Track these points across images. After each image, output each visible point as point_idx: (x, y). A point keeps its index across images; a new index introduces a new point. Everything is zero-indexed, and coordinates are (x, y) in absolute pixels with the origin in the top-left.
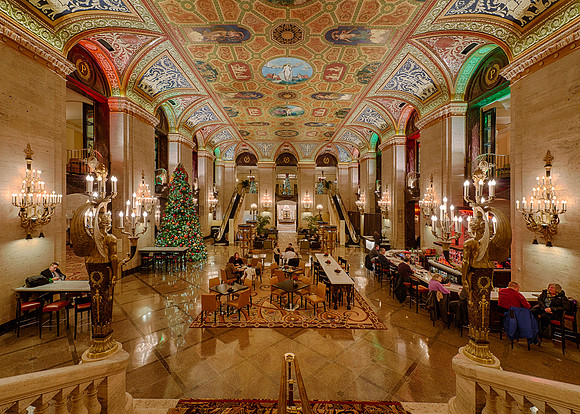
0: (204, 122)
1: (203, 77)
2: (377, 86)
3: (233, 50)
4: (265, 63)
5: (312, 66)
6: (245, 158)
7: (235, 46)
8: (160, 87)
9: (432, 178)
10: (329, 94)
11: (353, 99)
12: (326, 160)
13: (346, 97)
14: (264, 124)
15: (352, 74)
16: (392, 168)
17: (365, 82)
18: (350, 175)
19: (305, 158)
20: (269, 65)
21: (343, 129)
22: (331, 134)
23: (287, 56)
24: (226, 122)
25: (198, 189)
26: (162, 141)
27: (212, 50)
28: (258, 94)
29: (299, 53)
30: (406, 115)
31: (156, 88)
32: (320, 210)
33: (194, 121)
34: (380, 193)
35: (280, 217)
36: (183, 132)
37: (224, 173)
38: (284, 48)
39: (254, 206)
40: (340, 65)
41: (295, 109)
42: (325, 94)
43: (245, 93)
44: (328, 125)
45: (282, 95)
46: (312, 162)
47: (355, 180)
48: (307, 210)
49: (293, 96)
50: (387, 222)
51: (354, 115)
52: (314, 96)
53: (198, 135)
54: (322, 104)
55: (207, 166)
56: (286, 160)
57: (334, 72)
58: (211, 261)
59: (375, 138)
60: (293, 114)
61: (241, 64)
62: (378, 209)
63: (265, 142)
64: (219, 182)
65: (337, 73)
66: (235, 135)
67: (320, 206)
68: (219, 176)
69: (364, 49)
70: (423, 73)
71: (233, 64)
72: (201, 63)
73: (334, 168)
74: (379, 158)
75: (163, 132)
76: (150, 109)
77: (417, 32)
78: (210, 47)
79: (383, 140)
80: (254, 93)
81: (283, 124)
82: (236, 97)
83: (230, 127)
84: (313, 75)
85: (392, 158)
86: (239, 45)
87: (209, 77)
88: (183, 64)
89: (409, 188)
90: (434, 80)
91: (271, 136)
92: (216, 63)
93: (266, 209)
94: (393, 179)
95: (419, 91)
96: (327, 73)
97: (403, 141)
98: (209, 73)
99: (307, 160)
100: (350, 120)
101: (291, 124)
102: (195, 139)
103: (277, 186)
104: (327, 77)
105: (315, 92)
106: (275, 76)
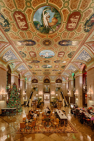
0: (22, 70)
1: (22, 56)
2: (74, 58)
4: (40, 52)
5: (54, 52)
6: (35, 81)
7: (31, 47)
8: (8, 59)
9: (91, 86)
10: (60, 61)
11: (67, 62)
12: (59, 81)
13: (65, 62)
14: (40, 70)
15: (66, 55)
16: (79, 83)
17: (70, 57)
18: (66, 86)
19: (52, 80)
20: (41, 52)
21: (64, 72)
22: (60, 73)
23: (47, 49)
24: (29, 70)
25: (20, 90)
26: (9, 76)
27: (24, 48)
28: (38, 61)
29: (51, 49)
30: (82, 67)
31: (7, 59)
32: (57, 96)
33: (19, 70)
34: (75, 91)
35: (45, 98)
36: (16, 73)
37: (28, 85)
38: (46, 47)
39: (37, 95)
40: (63, 52)
41: (49, 66)
42: (58, 61)
43: (34, 61)
44: (59, 70)
45: (45, 62)
46: (54, 82)
47: (67, 87)
48: (53, 96)
49: (49, 62)
50: (77, 99)
51: (67, 68)
52: (55, 62)
53: (20, 74)
54: (57, 64)
55: (23, 83)
56: (47, 81)
57: (61, 54)
58: (24, 112)
59: (73, 74)
60: (49, 67)
61: (33, 52)
62: (74, 96)
63: (40, 76)
64: (26, 88)
65: (62, 54)
66: (31, 74)
67: (57, 95)
68: (27, 86)
69: (70, 47)
70: (88, 54)
71: (31, 52)
72: (21, 52)
73: (61, 83)
74: (74, 80)
75: (9, 73)
76: (5, 66)
77: (86, 42)
78: (23, 47)
79: (76, 75)
80: (37, 61)
81: (46, 70)
82: (32, 62)
83: (30, 71)
84: (55, 55)
85: (78, 80)
86: (32, 46)
88: (15, 52)
89: (84, 89)
90: (91, 56)
91: (42, 74)
92: (25, 52)
93: (41, 96)
94: (79, 86)
95: (86, 60)
96: (59, 54)
97: (82, 75)
99: (53, 81)
100: (66, 69)
101: (48, 70)
102: (19, 75)
103: (44, 89)
104: (59, 56)
105: (55, 60)
106: (43, 56)
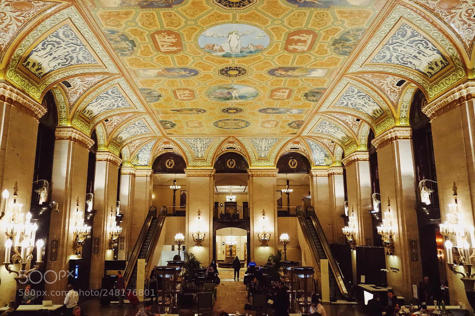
1: (115, 49)
2: (362, 58)
3: (159, 17)
4: (203, 30)
5: (269, 33)
7: (162, 11)
8: (53, 64)
11: (329, 74)
13: (318, 73)
14: (199, 111)
15: (327, 44)
16: (395, 172)
17: (345, 53)
18: (331, 187)
19: (260, 159)
20: (208, 32)
22: (299, 124)
23: (234, 21)
27: (131, 17)
29: (250, 18)
31: (47, 65)
33: (95, 109)
37: (133, 185)
38: (230, 12)
39: (179, 237)
40: (308, 32)
41: (244, 90)
44: (295, 111)
45: (225, 72)
46: (271, 165)
48: (264, 243)
49: (241, 71)
50: (394, 261)
51: (331, 98)
53: (100, 130)
54: (285, 82)
57: (299, 41)
59: (365, 130)
61: (169, 33)
63: (198, 137)
65: (305, 42)
66: (154, 127)
67: (285, 237)
69: (341, 12)
70: (425, 42)
71: (158, 32)
72: (113, 32)
73: (305, 175)
74: (373, 160)
75: (50, 125)
76: (36, 95)
78: (127, 14)
79: (378, 132)
81: (227, 110)
83: (148, 117)
84: (271, 45)
85: (392, 159)
86: (167, 10)
87: (123, 50)
88: (89, 35)
90: (441, 50)
91: (209, 128)
92: (135, 32)
93: (199, 242)
94: (397, 191)
95: (423, 66)
96: (289, 42)
97: (407, 132)
98: (125, 44)
99: (262, 164)
100: (327, 104)
101: (238, 110)
104: (291, 47)
105: (274, 67)
106: (216, 47)
